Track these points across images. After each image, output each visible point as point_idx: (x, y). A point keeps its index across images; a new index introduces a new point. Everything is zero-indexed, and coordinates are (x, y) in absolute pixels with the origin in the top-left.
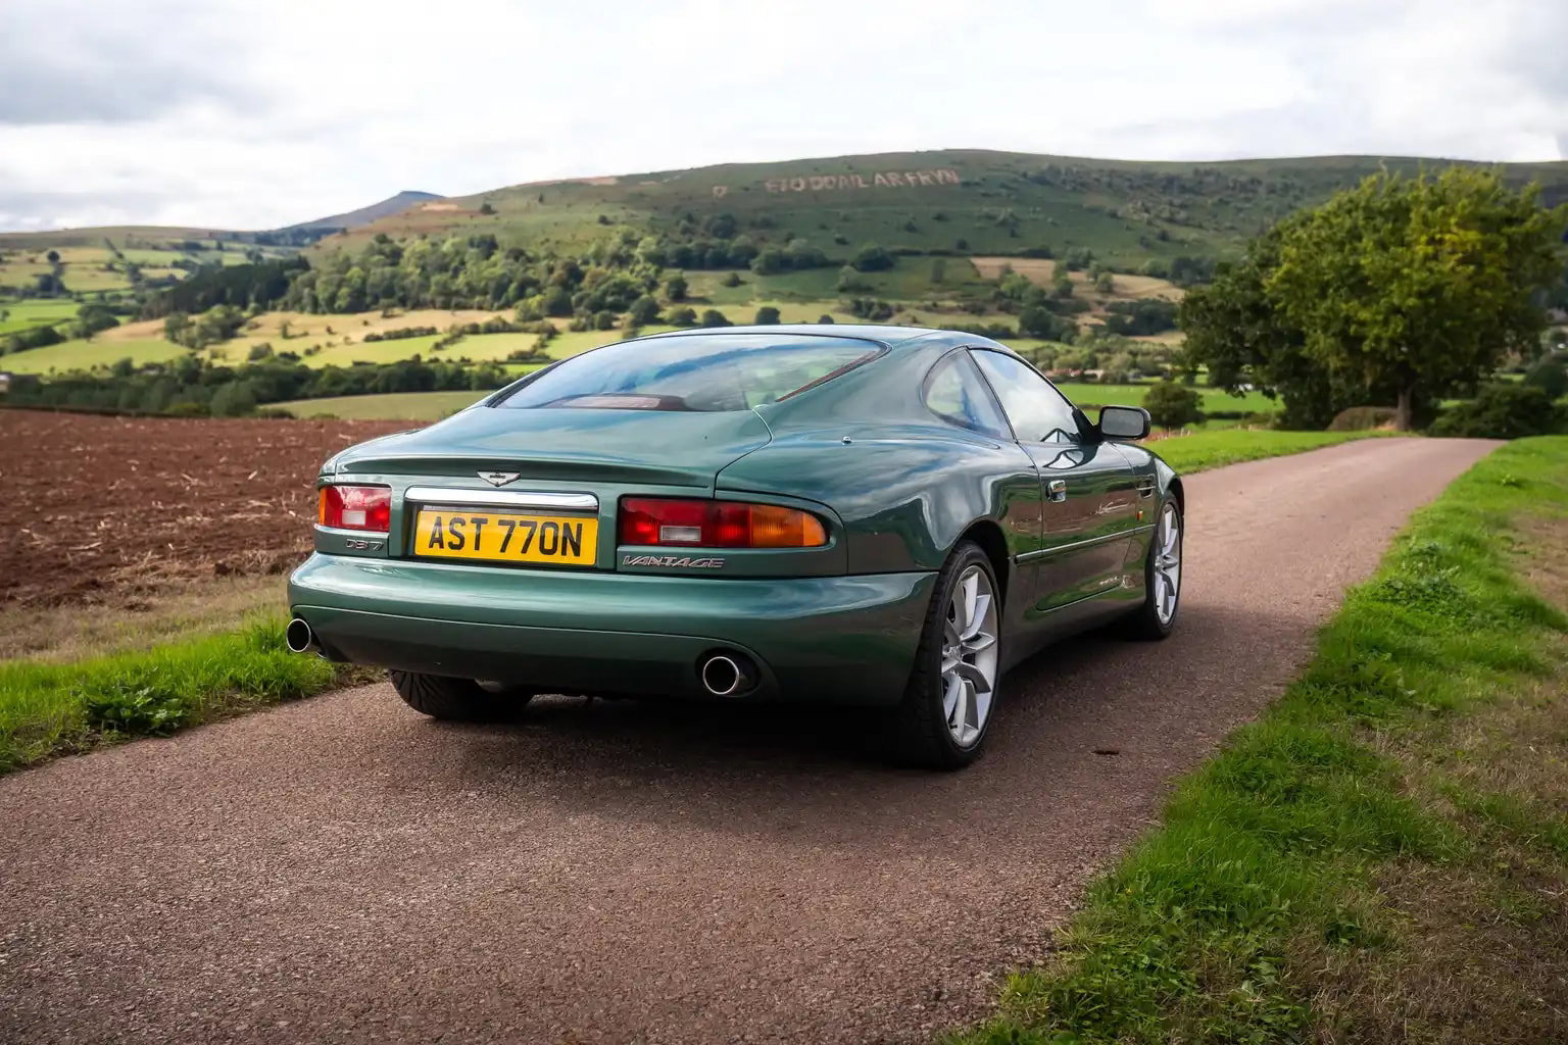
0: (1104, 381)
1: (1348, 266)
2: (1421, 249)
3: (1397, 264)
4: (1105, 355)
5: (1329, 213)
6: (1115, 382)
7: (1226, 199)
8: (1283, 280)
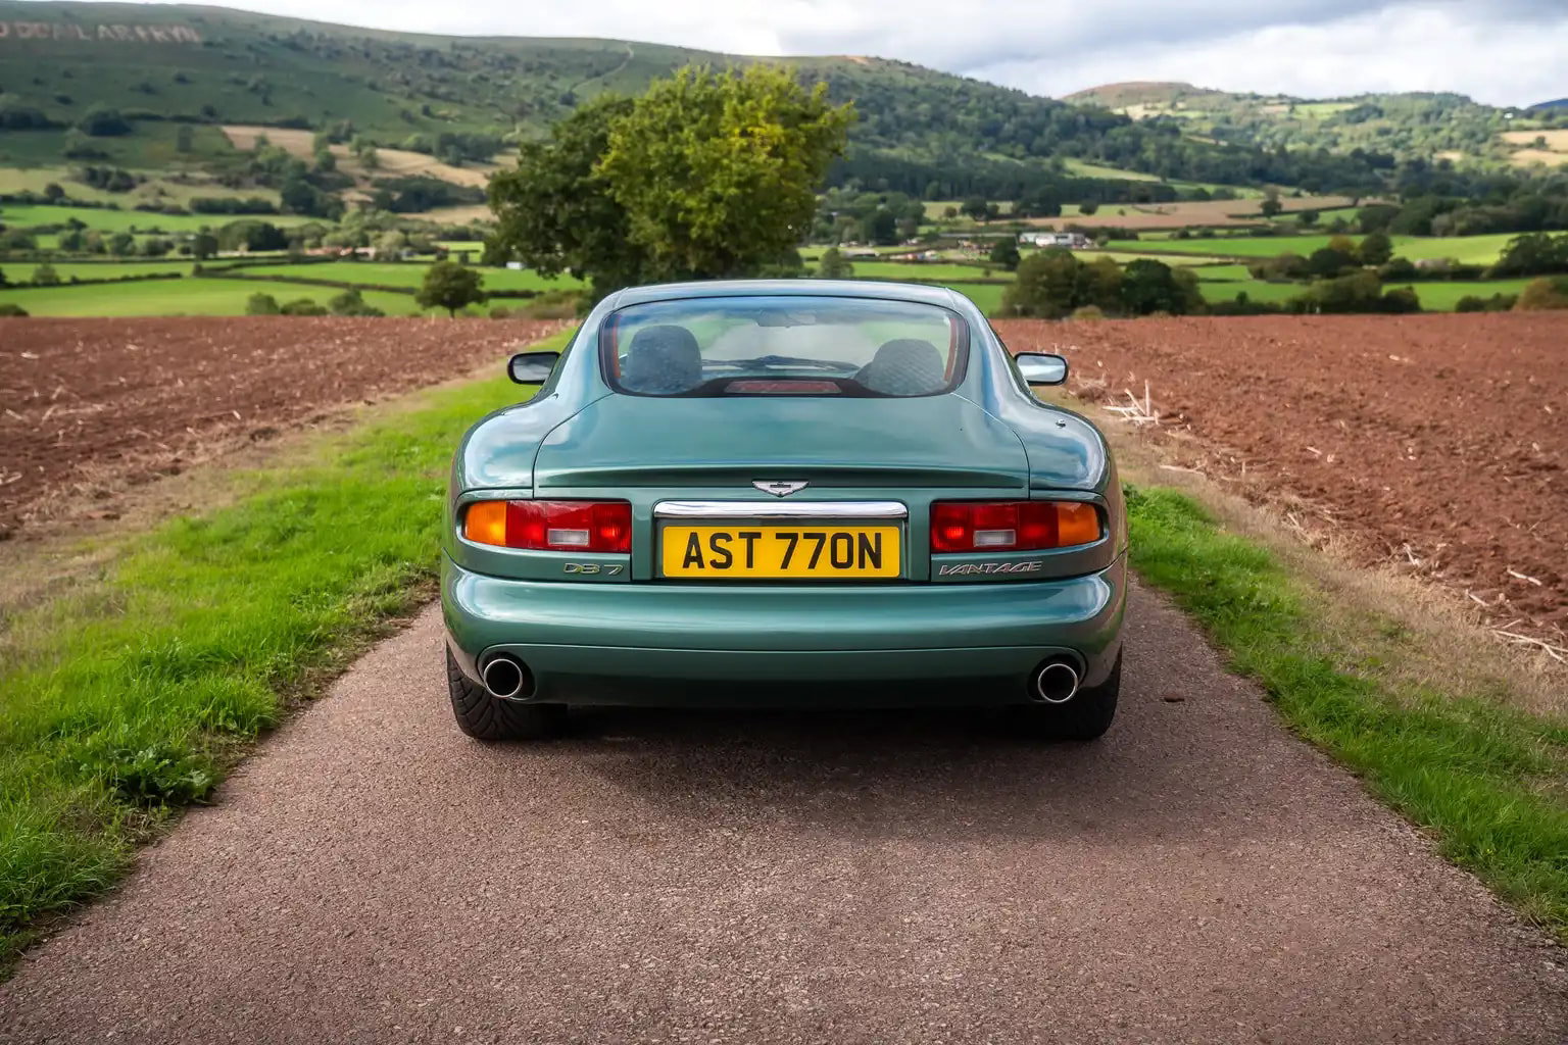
0: (377, 259)
1: (671, 155)
2: (739, 142)
3: (717, 155)
4: (376, 232)
5: (649, 102)
6: (388, 261)
7: (485, 75)
8: (611, 167)
